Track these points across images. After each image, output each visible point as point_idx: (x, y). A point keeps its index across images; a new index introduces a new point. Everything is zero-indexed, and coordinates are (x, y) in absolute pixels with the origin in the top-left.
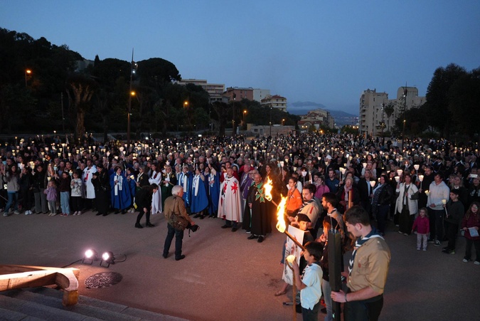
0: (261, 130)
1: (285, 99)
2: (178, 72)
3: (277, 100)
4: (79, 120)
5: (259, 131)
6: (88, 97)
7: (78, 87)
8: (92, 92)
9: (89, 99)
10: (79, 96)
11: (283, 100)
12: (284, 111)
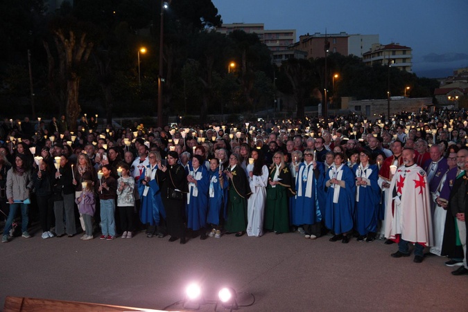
0: (368, 107)
1: (409, 49)
2: (216, 11)
3: (394, 53)
4: (71, 93)
5: (363, 110)
6: (84, 54)
7: (67, 37)
8: (91, 44)
9: (87, 56)
10: (69, 51)
11: (404, 52)
12: (408, 70)
